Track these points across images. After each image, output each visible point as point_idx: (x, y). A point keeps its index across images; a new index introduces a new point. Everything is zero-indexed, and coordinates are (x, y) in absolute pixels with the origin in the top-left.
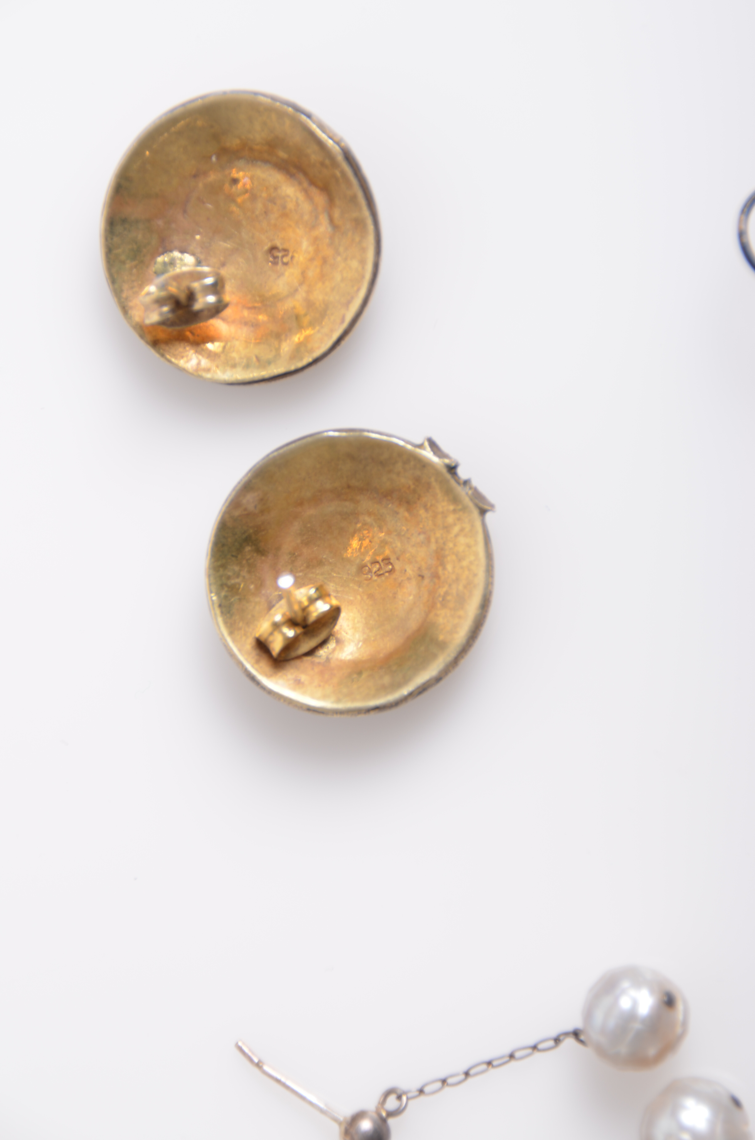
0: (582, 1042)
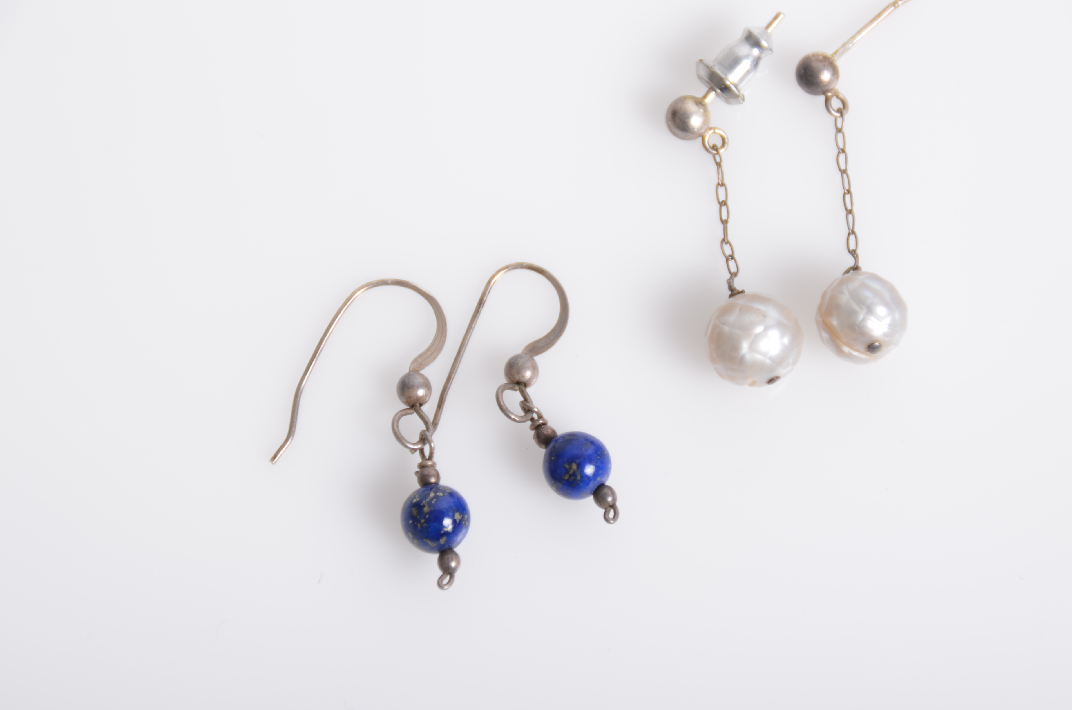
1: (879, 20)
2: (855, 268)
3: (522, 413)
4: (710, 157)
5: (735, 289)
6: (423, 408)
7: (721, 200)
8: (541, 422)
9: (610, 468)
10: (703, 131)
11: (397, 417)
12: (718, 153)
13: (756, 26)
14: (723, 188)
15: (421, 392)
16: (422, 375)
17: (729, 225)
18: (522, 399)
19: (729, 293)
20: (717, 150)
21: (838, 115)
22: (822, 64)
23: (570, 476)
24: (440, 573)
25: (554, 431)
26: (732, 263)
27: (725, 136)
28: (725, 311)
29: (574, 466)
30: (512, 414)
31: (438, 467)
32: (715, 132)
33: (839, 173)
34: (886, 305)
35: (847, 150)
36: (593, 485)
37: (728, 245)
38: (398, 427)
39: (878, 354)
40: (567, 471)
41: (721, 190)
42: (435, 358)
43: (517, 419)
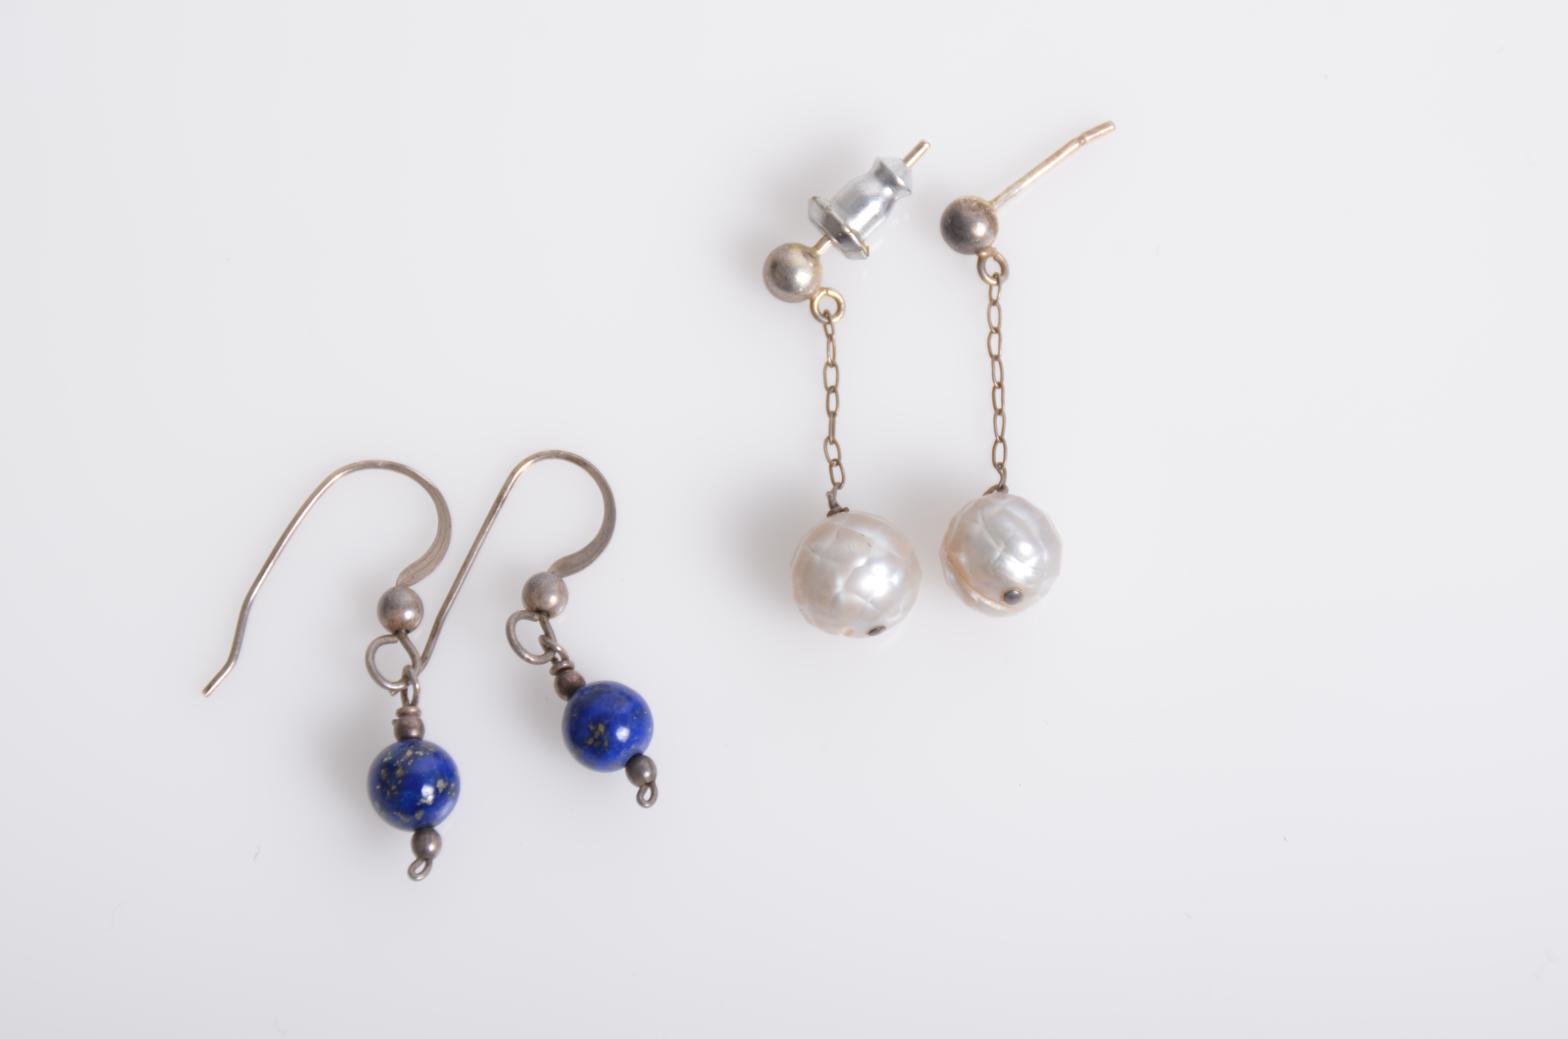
0: (990, 491)
1: (1058, 159)
2: (1001, 488)
3: (541, 651)
4: (821, 326)
5: (837, 505)
6: (410, 635)
7: (829, 385)
8: (565, 665)
9: (651, 734)
10: (811, 291)
11: (374, 646)
12: (830, 322)
13: (892, 156)
14: (834, 369)
15: (409, 615)
16: (412, 592)
17: (838, 419)
18: (542, 633)
19: (828, 509)
20: (829, 318)
21: (994, 282)
22: (974, 213)
23: (595, 740)
24: (413, 857)
25: (581, 679)
26: (836, 470)
27: (841, 301)
28: (819, 534)
29: (601, 728)
30: (526, 652)
31: (423, 717)
32: (827, 294)
33: (989, 360)
34: (1033, 541)
35: (1002, 330)
36: (625, 755)
37: (834, 446)
38: (373, 658)
39: (1018, 605)
40: (592, 734)
41: (831, 371)
42: (432, 570)
43: (532, 659)
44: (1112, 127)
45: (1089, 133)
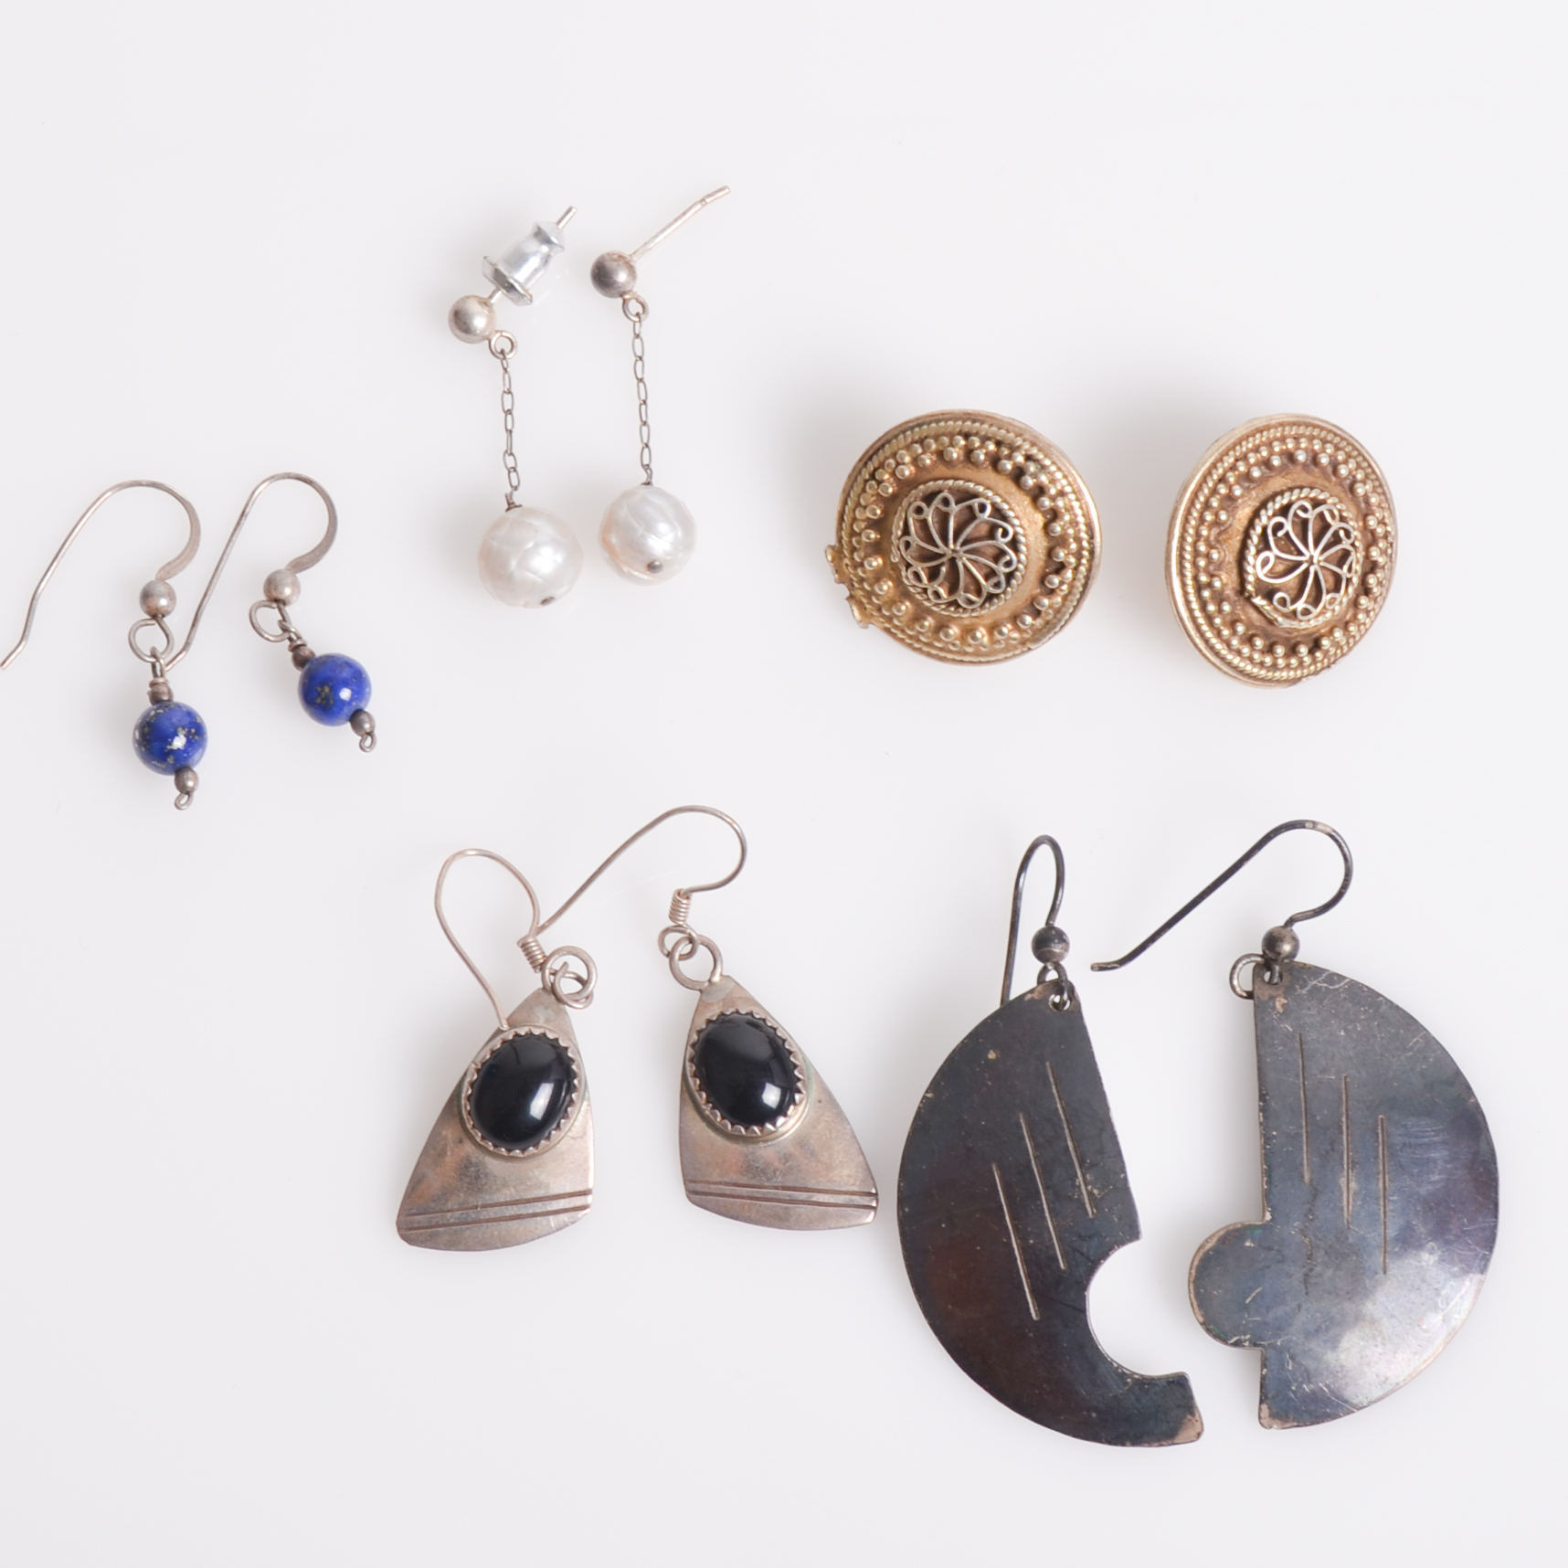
0: (638, 486)
1: (684, 218)
2: (647, 483)
3: (280, 632)
4: (499, 361)
5: (513, 503)
6: (165, 619)
7: (506, 409)
8: (299, 642)
9: (370, 693)
10: (487, 333)
11: (135, 628)
12: (505, 358)
13: (547, 220)
14: (510, 396)
15: (163, 602)
16: (167, 584)
17: (513, 434)
18: (281, 618)
19: (506, 506)
20: (504, 355)
21: (637, 319)
22: (615, 263)
23: (322, 699)
24: (177, 793)
25: (312, 653)
26: (513, 475)
27: (514, 340)
28: (497, 525)
29: (327, 690)
30: (266, 632)
31: (171, 686)
32: (502, 336)
33: (636, 381)
34: (669, 522)
35: (644, 359)
36: (347, 711)
37: (512, 457)
38: (134, 637)
39: (660, 574)
40: (319, 695)
41: (507, 397)
42: (184, 567)
43: (271, 638)
44: (727, 191)
45: (709, 196)
